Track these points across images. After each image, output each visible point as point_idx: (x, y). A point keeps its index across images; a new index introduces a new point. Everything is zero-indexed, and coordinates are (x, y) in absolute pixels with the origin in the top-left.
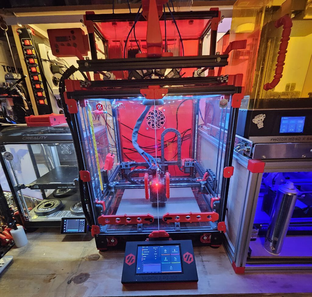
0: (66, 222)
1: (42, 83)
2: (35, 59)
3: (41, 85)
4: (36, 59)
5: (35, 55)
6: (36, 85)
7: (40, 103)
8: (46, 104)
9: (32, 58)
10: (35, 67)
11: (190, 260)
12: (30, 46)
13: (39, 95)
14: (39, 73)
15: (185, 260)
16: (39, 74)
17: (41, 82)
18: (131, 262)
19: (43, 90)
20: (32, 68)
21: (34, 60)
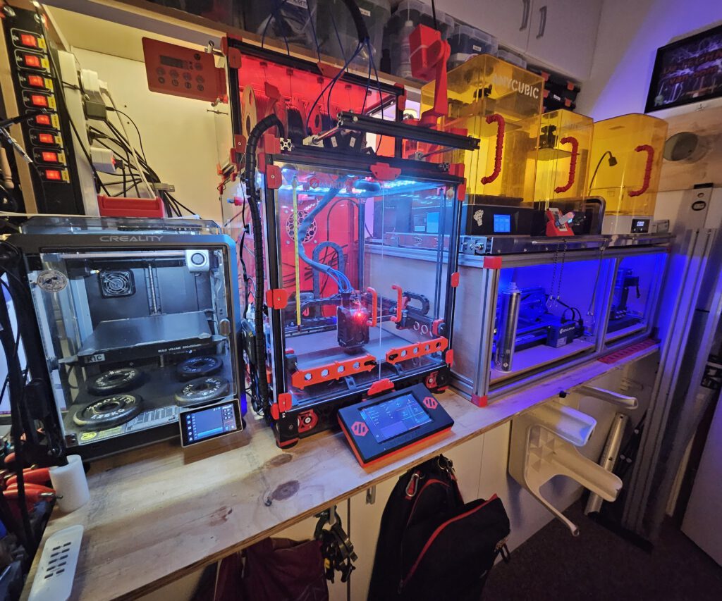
0: (191, 419)
1: (59, 133)
2: (46, 80)
3: (56, 137)
4: (51, 81)
5: (49, 72)
6: (40, 135)
7: (48, 177)
8: (64, 179)
9: (40, 74)
10: (45, 96)
11: (434, 404)
12: (38, 49)
13: (44, 159)
14: (55, 110)
15: (428, 406)
16: (54, 112)
17: (56, 130)
18: (364, 431)
19: (61, 149)
20: (33, 96)
21: (43, 80)
